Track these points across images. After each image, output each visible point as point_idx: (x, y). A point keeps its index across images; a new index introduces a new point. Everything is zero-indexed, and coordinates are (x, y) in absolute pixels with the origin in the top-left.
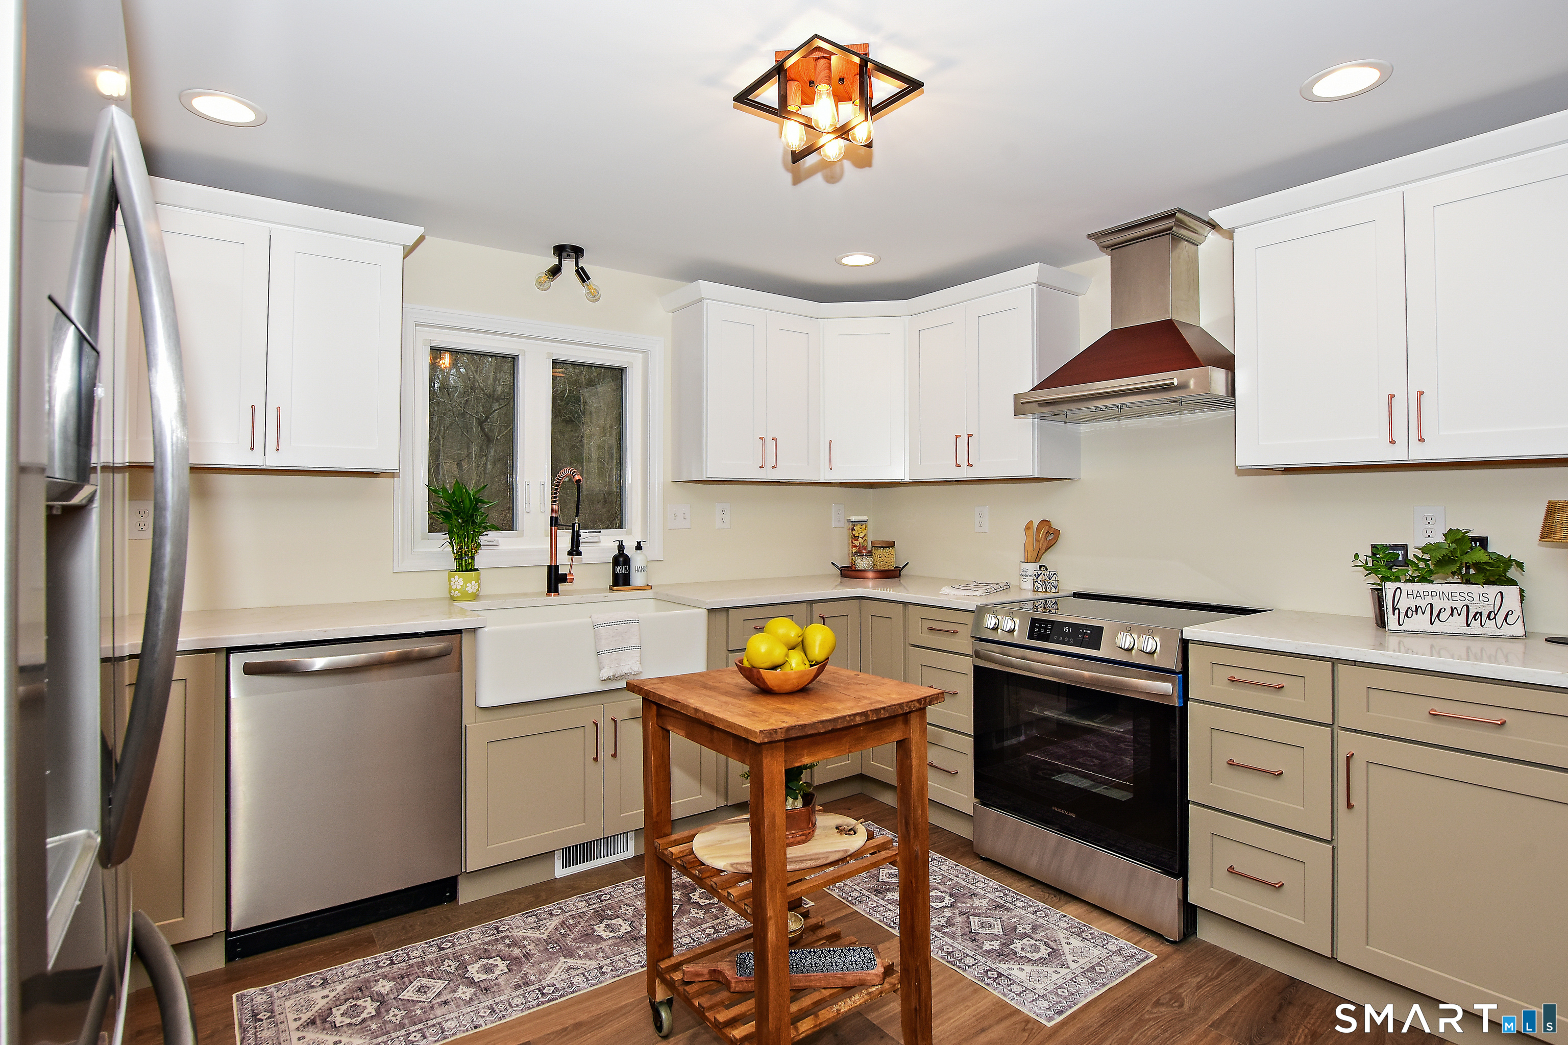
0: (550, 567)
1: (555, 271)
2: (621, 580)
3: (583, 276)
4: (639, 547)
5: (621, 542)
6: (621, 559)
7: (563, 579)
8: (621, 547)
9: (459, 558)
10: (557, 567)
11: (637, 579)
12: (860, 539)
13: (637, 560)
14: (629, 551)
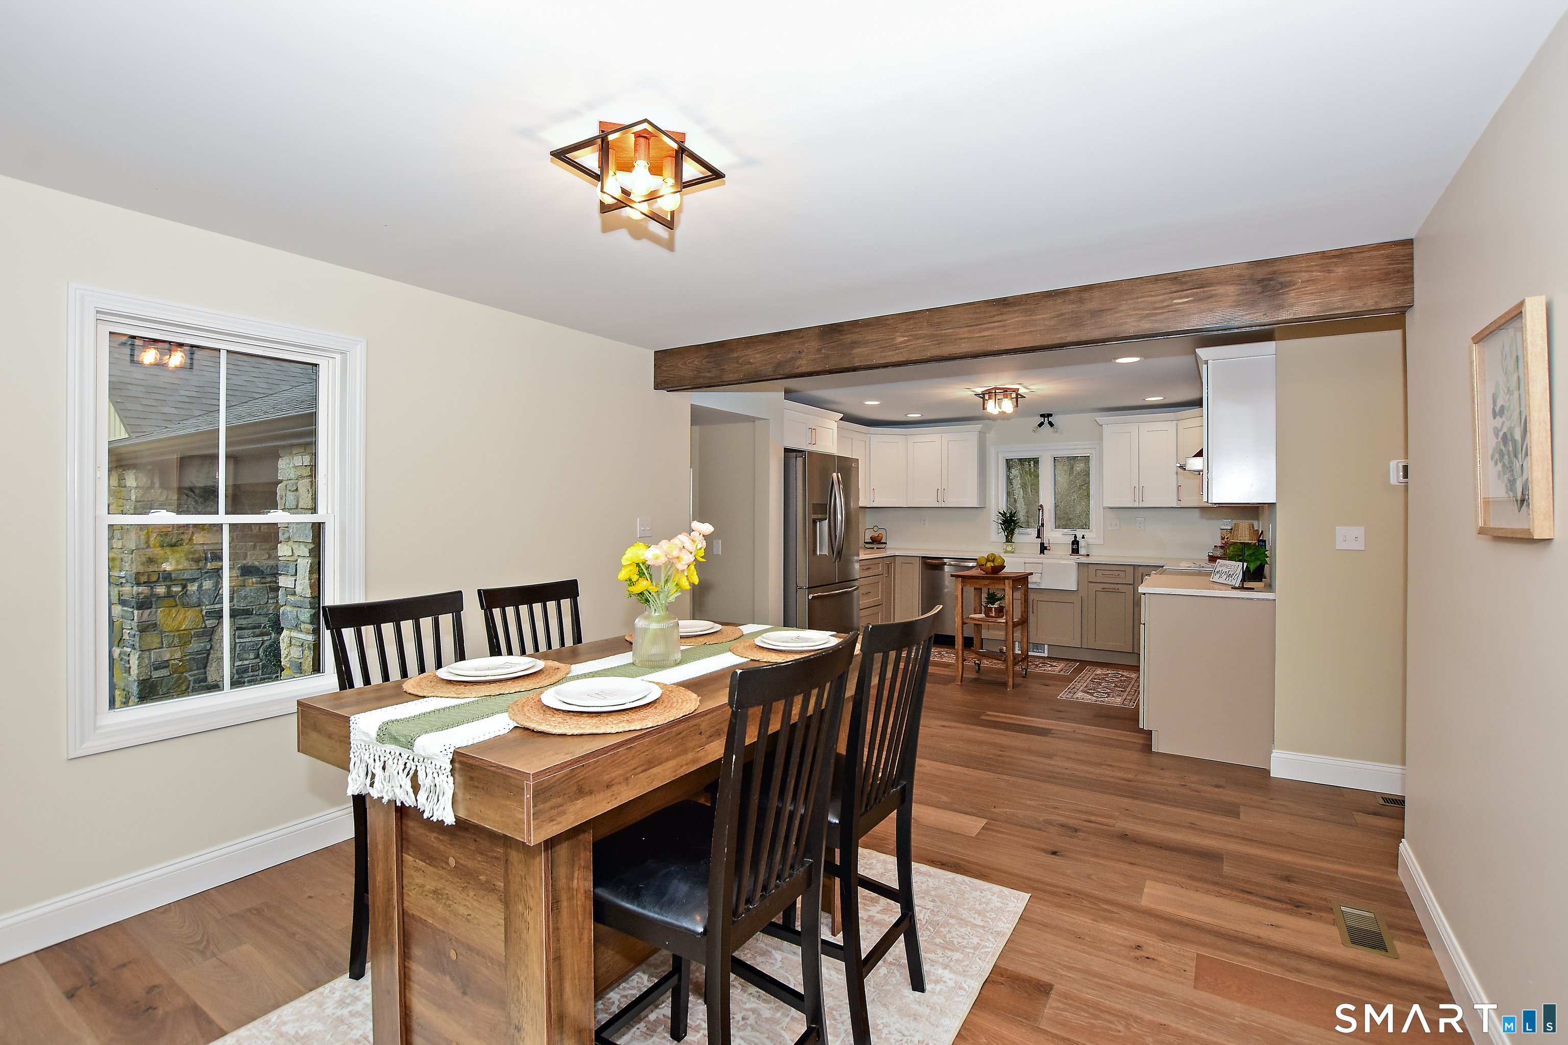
0: (1041, 543)
1: (1041, 425)
2: (1075, 551)
3: (1051, 424)
4: (1083, 537)
5: (1075, 535)
6: (1075, 542)
7: (1046, 548)
8: (1075, 537)
9: (1007, 537)
10: (1044, 543)
11: (1082, 551)
12: (1225, 540)
13: (1082, 543)
14: (1079, 538)
